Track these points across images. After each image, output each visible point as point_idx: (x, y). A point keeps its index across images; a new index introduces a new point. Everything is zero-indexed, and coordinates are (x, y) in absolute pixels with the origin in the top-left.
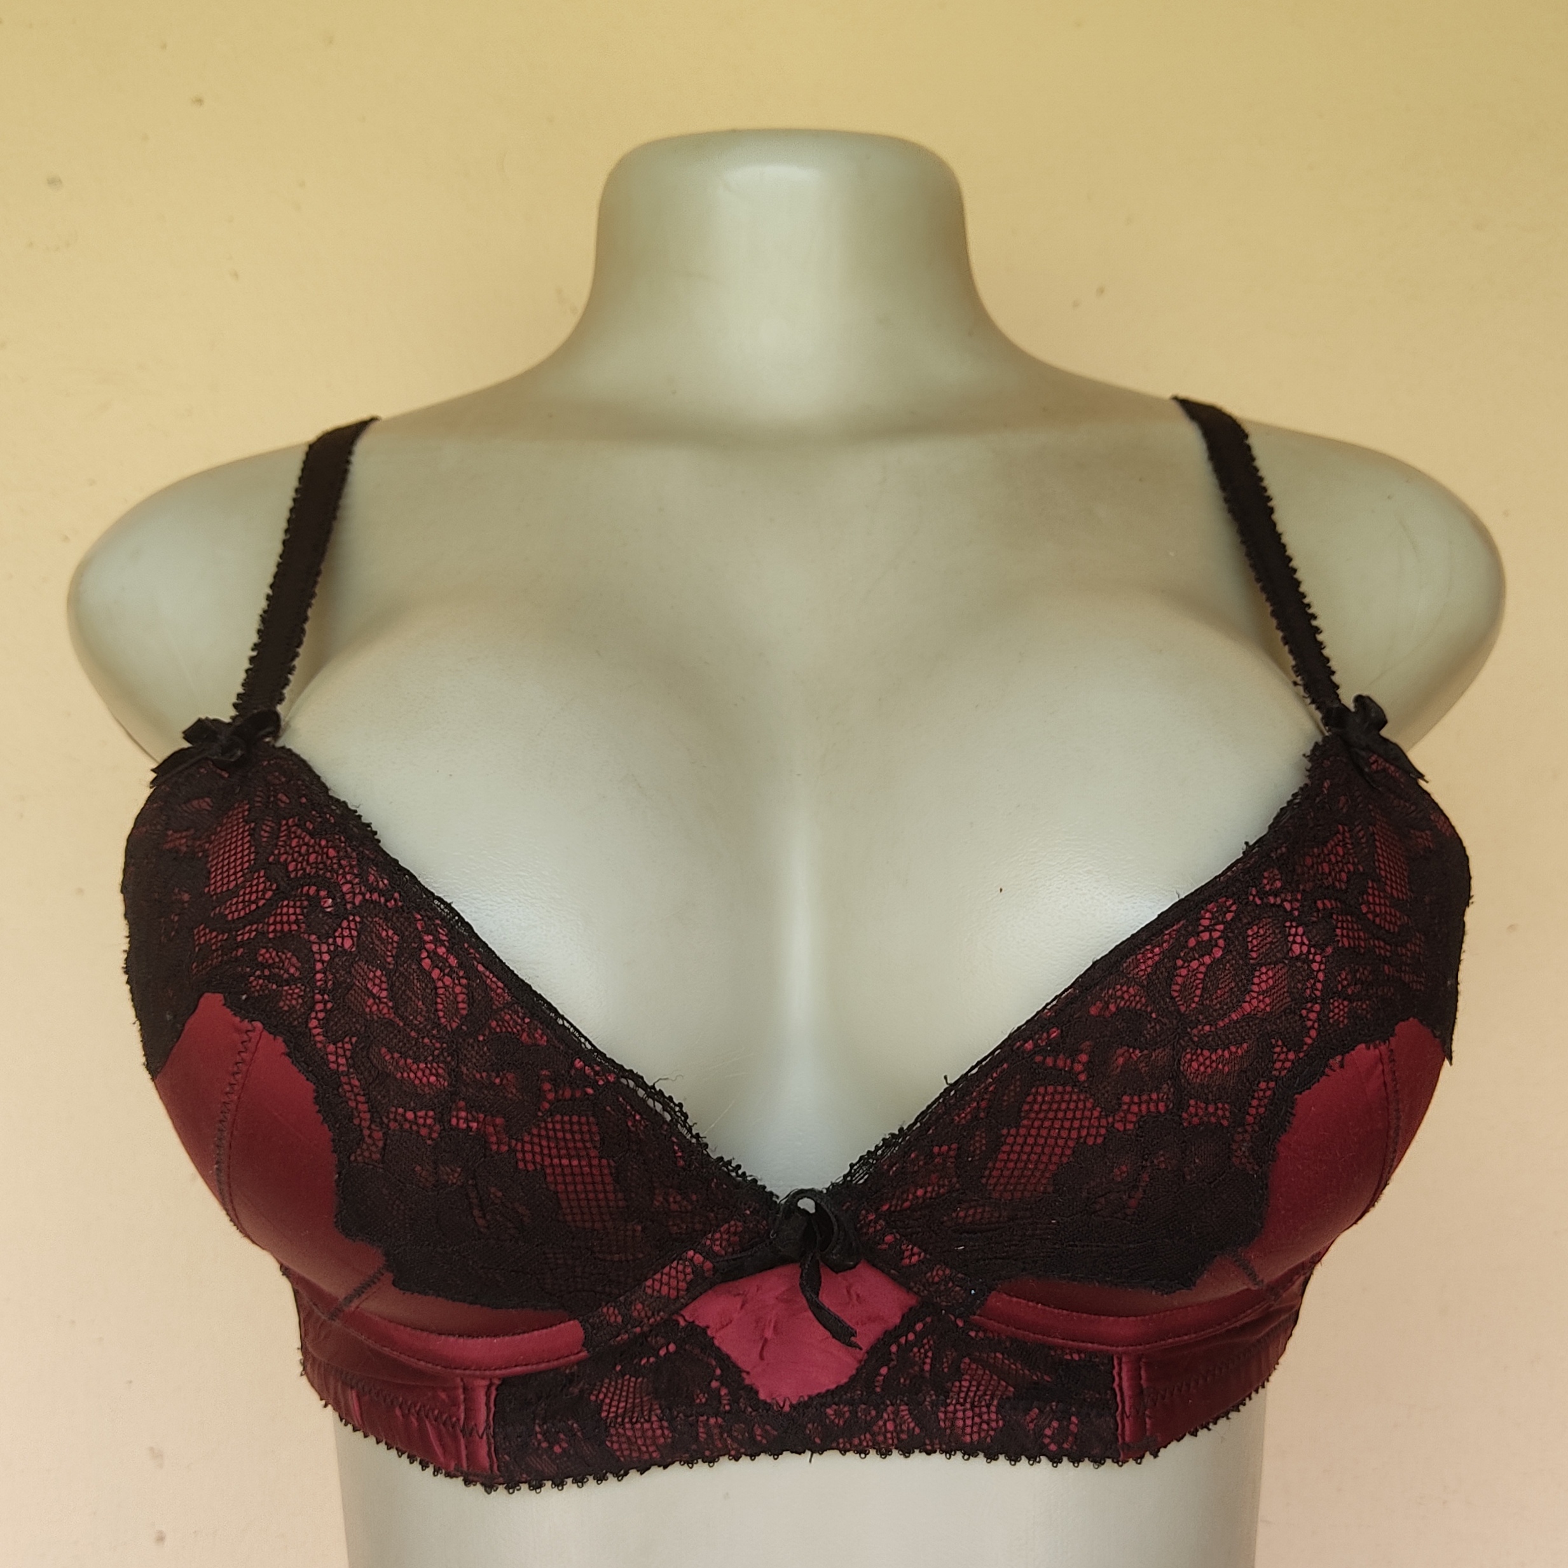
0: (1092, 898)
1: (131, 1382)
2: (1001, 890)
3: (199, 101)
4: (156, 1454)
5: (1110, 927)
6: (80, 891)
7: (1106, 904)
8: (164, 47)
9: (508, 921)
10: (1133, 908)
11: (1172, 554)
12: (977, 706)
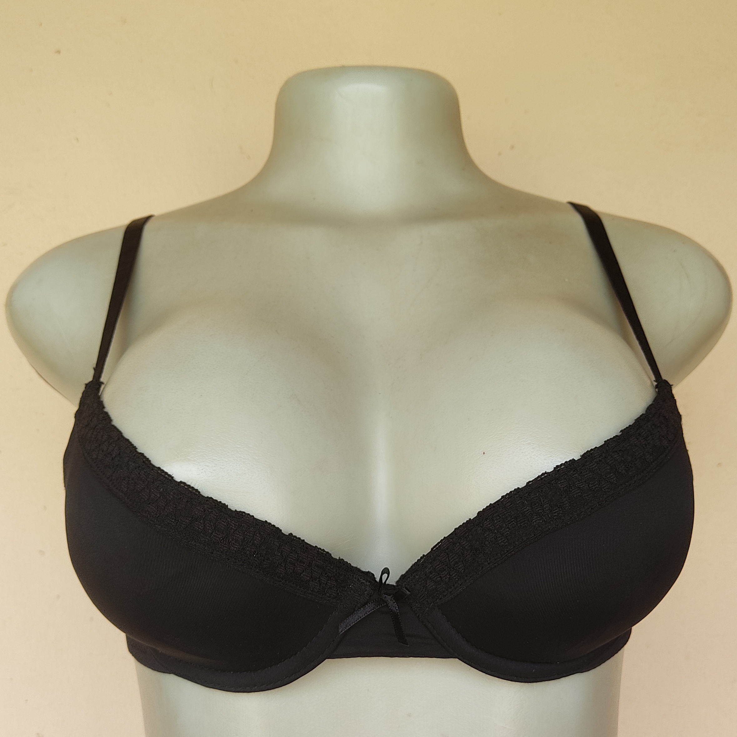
3: (59, 52)
7: (538, 460)
9: (231, 471)
12: (470, 358)
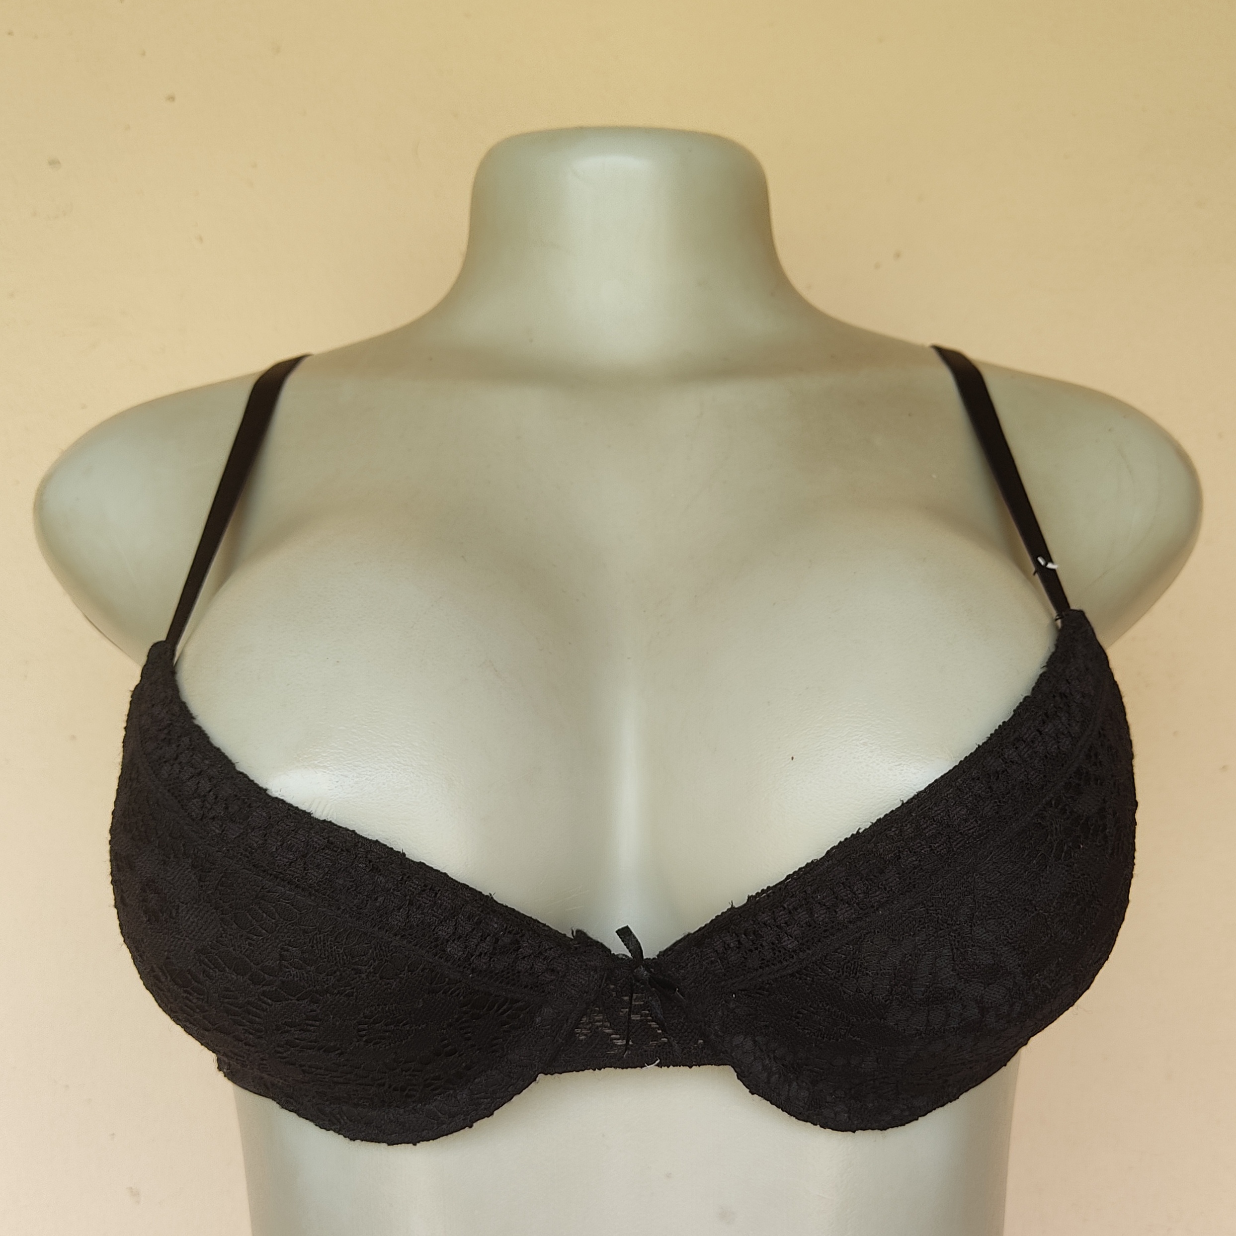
0: (867, 765)
1: (113, 1134)
2: (792, 758)
3: (172, 98)
4: (134, 1193)
5: (881, 790)
6: (73, 737)
7: (879, 771)
8: (144, 54)
10: (901, 774)
11: (934, 476)
12: (774, 604)
